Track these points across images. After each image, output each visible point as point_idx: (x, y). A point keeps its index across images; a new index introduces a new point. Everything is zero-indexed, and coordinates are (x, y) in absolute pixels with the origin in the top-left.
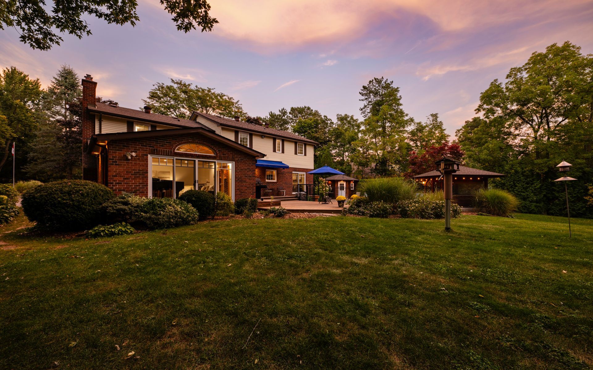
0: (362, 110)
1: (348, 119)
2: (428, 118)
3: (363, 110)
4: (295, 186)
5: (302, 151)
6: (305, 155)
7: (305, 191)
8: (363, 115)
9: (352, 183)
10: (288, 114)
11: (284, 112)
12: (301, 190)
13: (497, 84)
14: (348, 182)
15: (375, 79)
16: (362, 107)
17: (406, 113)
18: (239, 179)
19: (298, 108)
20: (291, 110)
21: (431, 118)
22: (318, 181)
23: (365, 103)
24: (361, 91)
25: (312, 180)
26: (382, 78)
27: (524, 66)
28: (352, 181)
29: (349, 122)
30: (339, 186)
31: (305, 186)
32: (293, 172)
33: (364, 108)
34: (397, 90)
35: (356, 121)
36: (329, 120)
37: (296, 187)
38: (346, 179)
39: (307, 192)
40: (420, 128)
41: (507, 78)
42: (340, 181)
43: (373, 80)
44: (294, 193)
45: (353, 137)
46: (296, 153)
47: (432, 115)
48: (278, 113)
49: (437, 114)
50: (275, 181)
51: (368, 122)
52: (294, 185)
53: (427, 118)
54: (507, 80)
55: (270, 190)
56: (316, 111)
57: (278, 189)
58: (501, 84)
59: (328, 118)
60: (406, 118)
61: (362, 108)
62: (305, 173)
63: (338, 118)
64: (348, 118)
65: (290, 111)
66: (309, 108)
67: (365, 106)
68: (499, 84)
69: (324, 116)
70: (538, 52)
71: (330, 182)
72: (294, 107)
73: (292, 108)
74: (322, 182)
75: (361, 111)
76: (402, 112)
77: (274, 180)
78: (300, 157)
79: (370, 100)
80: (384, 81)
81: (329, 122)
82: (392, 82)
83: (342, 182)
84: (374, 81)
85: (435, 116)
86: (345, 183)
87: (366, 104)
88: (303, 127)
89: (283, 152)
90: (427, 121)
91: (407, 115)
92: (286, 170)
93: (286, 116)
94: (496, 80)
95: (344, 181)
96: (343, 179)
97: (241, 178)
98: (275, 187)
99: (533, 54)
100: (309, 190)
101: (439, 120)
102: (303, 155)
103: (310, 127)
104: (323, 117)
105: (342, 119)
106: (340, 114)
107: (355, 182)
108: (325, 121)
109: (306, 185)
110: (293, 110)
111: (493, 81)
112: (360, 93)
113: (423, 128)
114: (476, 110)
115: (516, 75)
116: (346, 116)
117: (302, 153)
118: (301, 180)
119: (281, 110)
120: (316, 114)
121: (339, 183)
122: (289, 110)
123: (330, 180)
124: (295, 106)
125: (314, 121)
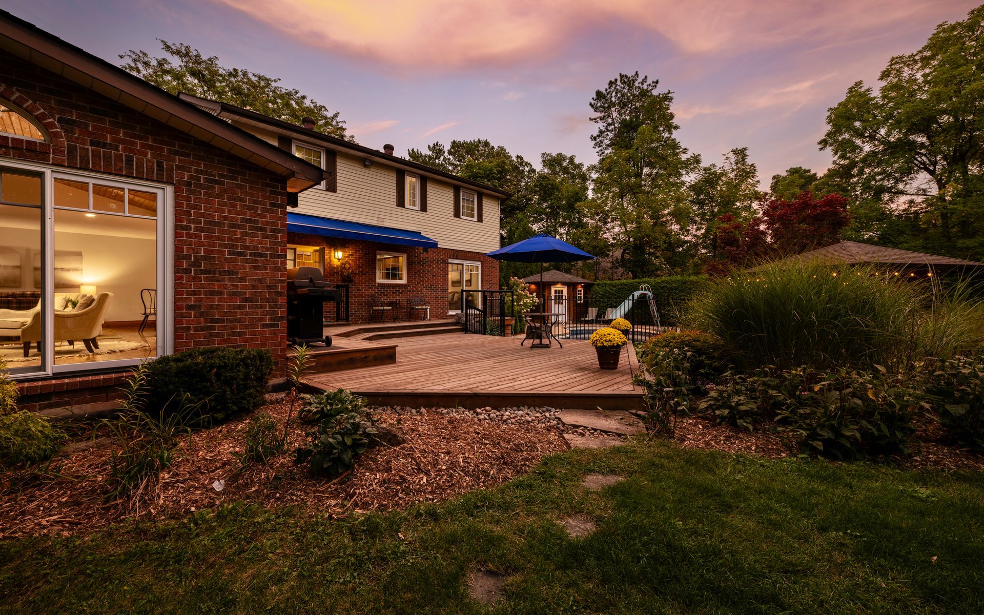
0: (595, 139)
1: (565, 164)
2: (727, 158)
3: (598, 140)
4: (456, 295)
5: (473, 210)
6: (480, 219)
7: (480, 307)
8: (598, 149)
9: (580, 288)
10: (446, 154)
11: (437, 150)
12: (471, 304)
13: (862, 90)
14: (572, 286)
15: (622, 76)
16: (596, 133)
17: (683, 147)
18: (197, 264)
19: (465, 143)
20: (452, 147)
21: (733, 158)
22: (508, 285)
23: (601, 125)
24: (593, 102)
25: (496, 280)
26: (637, 74)
27: (920, 52)
28: (581, 283)
29: (566, 170)
30: (553, 293)
31: (480, 294)
32: (450, 261)
33: (599, 136)
34: (667, 98)
35: (579, 166)
36: (527, 164)
37: (458, 298)
38: (567, 280)
39: (484, 311)
40: (711, 178)
41: (881, 78)
42: (555, 283)
43: (616, 80)
44: (451, 313)
45: (577, 194)
46: (457, 214)
47: (735, 152)
48: (426, 152)
49: (745, 149)
50: (404, 281)
51: (606, 166)
52: (454, 293)
53: (725, 157)
54: (884, 83)
55: (389, 304)
56: (502, 149)
57: (409, 302)
58: (868, 90)
59: (525, 159)
60: (684, 157)
61: (595, 135)
62: (479, 264)
63: (544, 161)
64: (565, 160)
65: (449, 148)
66: (486, 144)
67: (601, 132)
68: (865, 91)
69: (518, 157)
70: (949, 23)
71: (533, 287)
72: (457, 140)
73: (454, 142)
74: (518, 285)
75: (594, 142)
76: (675, 146)
77: (400, 278)
78: (467, 223)
79: (610, 120)
80: (640, 79)
81: (527, 169)
82: (657, 82)
83: (559, 287)
84: (619, 83)
85: (741, 154)
86: (565, 290)
87: (603, 129)
88: (475, 176)
89: (424, 208)
90: (725, 165)
91: (685, 151)
92: (431, 255)
93: (442, 158)
94: (859, 84)
95: (563, 284)
96: (563, 280)
97: (205, 258)
98: (402, 298)
99: (939, 26)
100: (489, 304)
101: (749, 161)
102: (475, 219)
103: (489, 175)
104: (514, 159)
105: (553, 162)
106: (548, 153)
107: (587, 287)
108: (518, 167)
109: (483, 292)
110: (455, 144)
111: (852, 84)
112: (591, 104)
113: (719, 177)
114: (820, 143)
115: (899, 71)
116: (560, 158)
117: (472, 216)
118: (469, 282)
119: (432, 145)
120: (502, 152)
121: (553, 290)
122: (447, 147)
123: (533, 283)
124: (460, 139)
125: (498, 165)
